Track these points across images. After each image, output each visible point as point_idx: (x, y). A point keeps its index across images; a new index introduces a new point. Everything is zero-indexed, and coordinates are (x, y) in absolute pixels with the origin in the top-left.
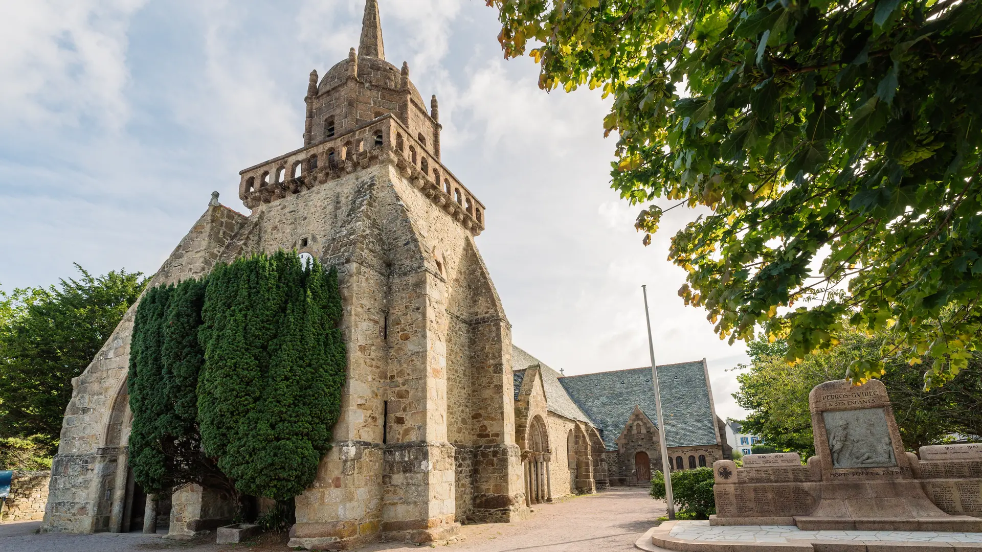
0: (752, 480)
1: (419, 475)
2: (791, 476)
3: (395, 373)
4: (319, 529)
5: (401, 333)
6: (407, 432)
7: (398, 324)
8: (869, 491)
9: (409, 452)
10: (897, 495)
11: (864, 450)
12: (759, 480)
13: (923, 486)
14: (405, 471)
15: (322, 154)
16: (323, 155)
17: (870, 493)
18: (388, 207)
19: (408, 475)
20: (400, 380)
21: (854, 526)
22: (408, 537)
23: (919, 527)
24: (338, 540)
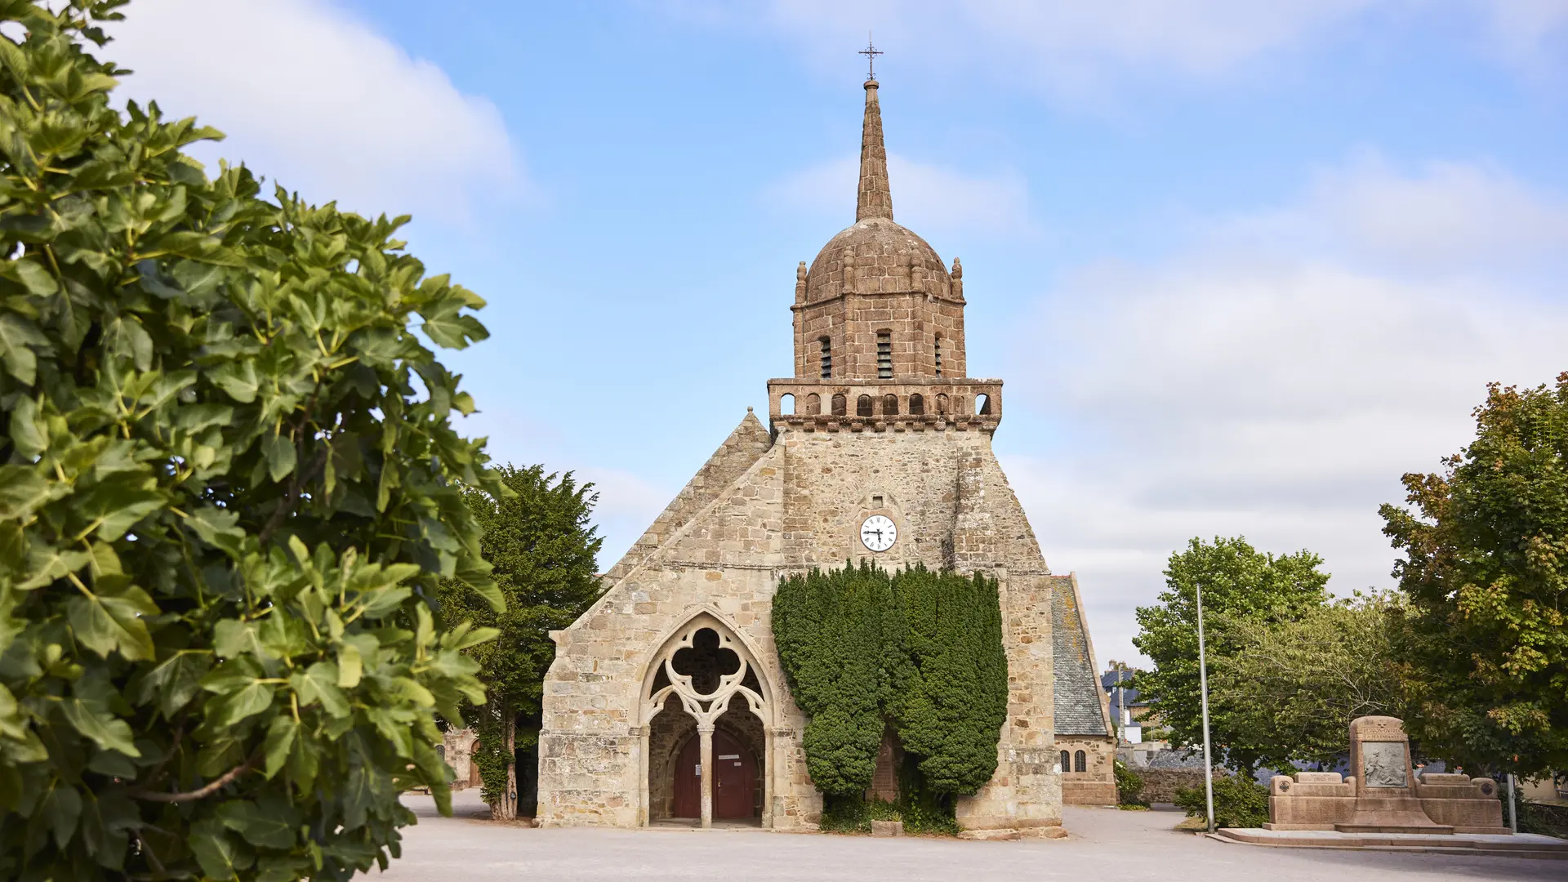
0: (1306, 794)
1: (1051, 778)
2: (1334, 792)
3: (1016, 676)
4: (992, 823)
5: (1021, 636)
6: (1031, 736)
7: (1018, 625)
8: (1389, 805)
9: (1039, 755)
10: (1405, 809)
11: (1387, 775)
12: (1310, 794)
13: (1422, 803)
14: (1036, 773)
15: (905, 398)
16: (905, 400)
17: (1389, 807)
18: (995, 488)
19: (1038, 776)
20: (1023, 684)
21: (1379, 829)
22: (1042, 833)
23: (1418, 830)
24: (1015, 832)
